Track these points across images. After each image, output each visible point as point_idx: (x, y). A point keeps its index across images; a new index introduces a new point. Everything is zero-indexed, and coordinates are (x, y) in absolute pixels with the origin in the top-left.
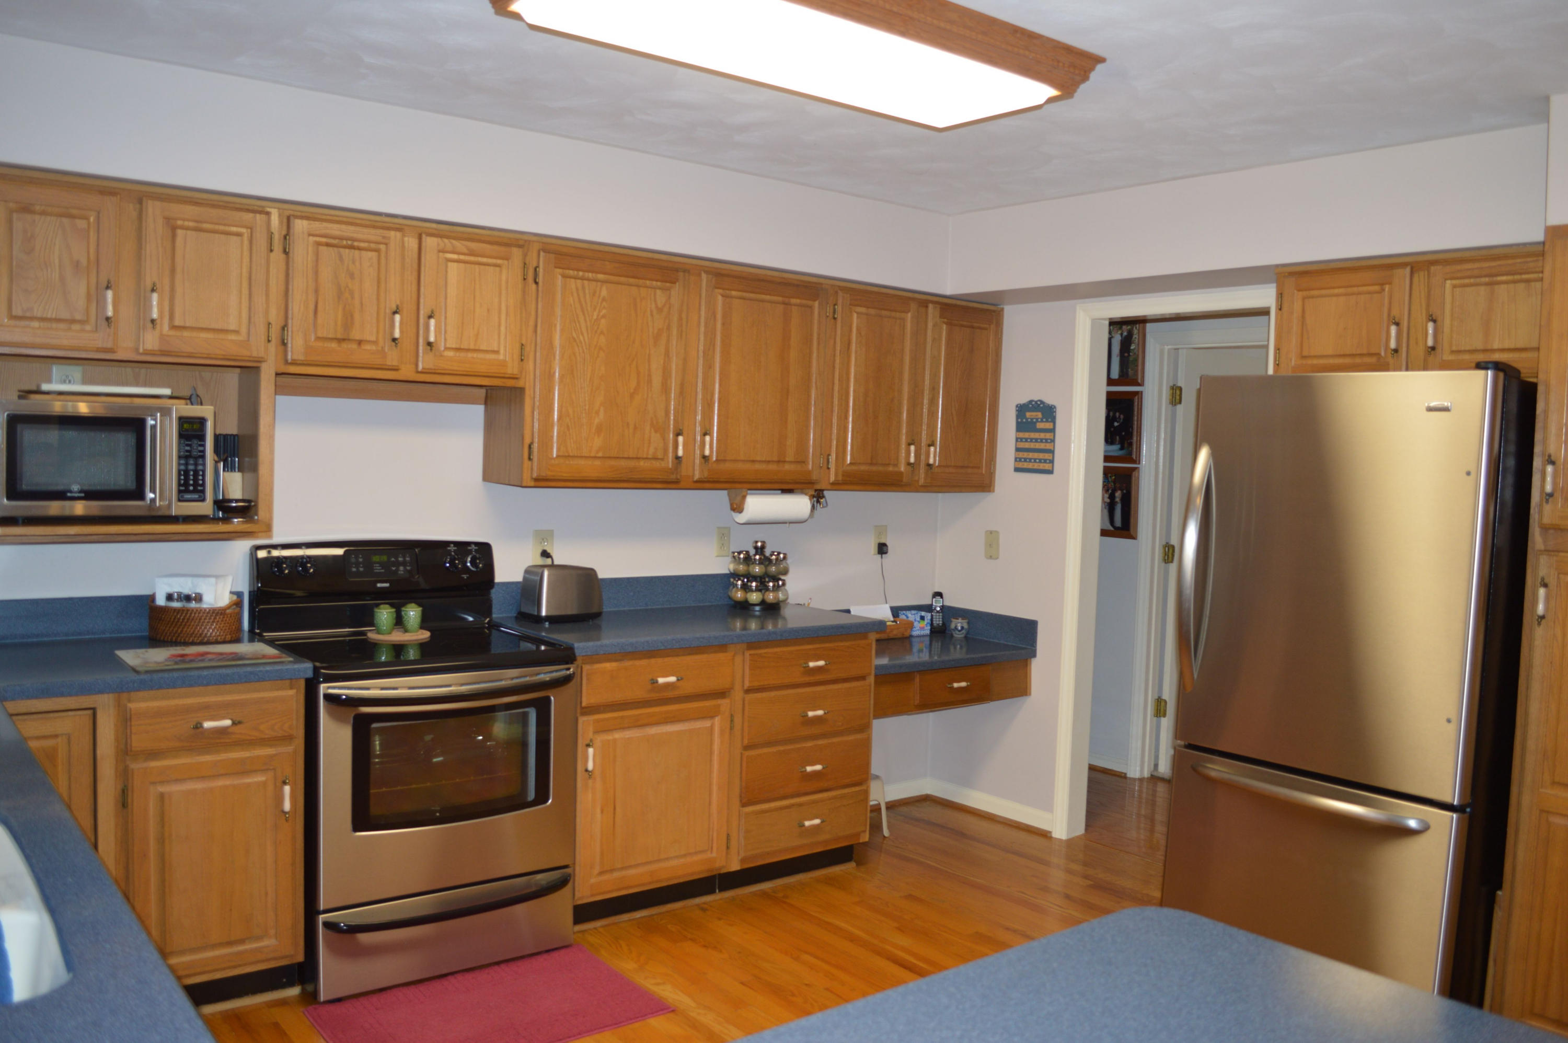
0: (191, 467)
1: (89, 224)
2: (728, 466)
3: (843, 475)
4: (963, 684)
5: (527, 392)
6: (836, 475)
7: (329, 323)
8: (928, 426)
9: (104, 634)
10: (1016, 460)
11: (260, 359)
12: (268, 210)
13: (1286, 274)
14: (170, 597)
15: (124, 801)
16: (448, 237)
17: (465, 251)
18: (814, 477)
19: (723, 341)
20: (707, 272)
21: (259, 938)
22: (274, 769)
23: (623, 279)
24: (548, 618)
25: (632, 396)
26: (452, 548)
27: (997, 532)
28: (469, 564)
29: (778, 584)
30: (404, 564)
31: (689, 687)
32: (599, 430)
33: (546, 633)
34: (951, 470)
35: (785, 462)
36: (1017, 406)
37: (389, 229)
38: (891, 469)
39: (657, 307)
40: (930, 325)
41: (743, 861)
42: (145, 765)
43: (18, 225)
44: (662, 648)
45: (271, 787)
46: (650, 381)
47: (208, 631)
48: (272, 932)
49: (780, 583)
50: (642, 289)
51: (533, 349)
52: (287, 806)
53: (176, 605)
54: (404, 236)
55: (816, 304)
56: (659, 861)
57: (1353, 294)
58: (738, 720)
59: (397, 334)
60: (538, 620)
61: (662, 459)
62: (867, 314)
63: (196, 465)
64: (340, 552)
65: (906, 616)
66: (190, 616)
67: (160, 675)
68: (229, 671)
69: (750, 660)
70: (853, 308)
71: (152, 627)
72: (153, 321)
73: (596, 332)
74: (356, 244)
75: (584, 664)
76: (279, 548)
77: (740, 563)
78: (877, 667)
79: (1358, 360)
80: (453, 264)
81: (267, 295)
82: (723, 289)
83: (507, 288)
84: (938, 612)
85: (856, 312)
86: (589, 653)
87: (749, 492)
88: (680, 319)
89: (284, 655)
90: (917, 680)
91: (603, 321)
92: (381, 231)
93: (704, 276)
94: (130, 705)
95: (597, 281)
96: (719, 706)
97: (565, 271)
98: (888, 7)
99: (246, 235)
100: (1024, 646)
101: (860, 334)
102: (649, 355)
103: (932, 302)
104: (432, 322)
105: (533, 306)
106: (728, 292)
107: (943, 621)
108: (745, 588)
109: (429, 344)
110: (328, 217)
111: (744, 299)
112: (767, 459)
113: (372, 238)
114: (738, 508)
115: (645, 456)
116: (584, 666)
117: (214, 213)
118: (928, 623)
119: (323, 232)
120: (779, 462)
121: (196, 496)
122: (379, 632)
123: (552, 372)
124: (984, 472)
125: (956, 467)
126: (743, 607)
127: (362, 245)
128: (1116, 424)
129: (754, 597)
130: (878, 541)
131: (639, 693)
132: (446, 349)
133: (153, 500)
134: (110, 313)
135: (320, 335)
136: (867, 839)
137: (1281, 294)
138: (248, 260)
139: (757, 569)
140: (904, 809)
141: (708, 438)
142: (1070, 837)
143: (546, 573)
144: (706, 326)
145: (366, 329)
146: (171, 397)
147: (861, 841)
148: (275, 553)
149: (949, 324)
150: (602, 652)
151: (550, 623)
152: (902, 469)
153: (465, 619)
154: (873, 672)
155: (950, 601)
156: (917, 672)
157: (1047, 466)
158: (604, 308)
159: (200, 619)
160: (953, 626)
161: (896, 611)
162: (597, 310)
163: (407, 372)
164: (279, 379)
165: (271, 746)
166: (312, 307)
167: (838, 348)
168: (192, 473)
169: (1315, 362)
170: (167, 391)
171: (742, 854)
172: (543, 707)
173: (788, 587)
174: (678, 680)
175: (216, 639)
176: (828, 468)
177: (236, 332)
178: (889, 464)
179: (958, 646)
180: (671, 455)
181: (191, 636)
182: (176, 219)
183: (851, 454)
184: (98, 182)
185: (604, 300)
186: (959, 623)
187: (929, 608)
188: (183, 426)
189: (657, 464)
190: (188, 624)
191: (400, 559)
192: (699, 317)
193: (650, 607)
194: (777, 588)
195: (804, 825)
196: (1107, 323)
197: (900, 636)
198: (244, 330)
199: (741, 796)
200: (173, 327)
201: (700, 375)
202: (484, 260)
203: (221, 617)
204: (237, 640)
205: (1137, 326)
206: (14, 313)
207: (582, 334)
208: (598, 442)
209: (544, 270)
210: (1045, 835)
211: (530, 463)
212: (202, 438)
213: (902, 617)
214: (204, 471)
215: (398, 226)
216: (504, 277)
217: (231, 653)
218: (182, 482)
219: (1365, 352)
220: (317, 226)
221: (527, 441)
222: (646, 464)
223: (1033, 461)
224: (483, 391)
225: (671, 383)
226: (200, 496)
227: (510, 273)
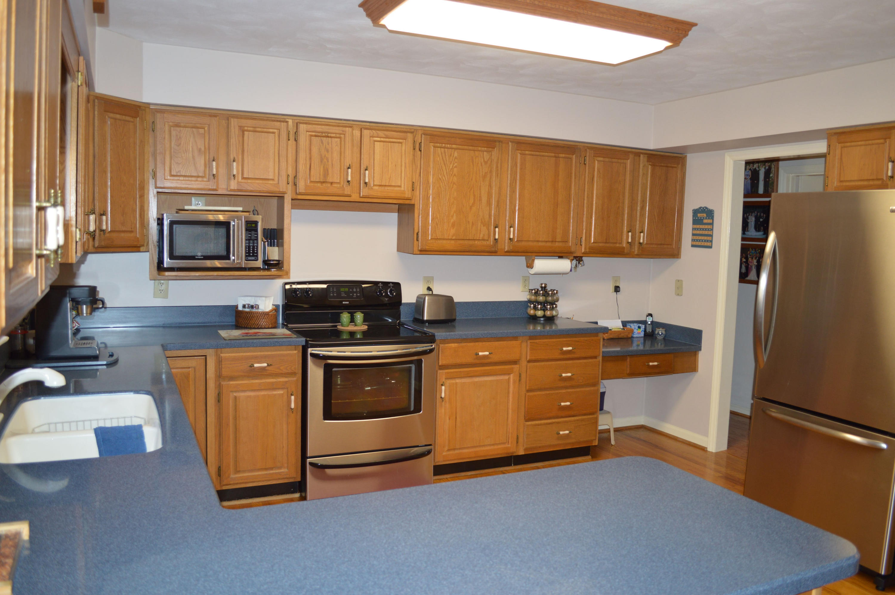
0: (251, 245)
1: (205, 130)
2: (523, 244)
3: (589, 249)
4: (656, 363)
5: (416, 206)
6: (585, 248)
7: (317, 175)
8: (640, 221)
9: (216, 323)
10: (692, 241)
11: (284, 193)
12: (287, 120)
13: (833, 134)
14: (244, 306)
15: (219, 399)
16: (375, 130)
17: (384, 136)
18: (573, 249)
19: (520, 177)
20: (512, 142)
21: (280, 468)
22: (287, 388)
23: (466, 147)
24: (428, 321)
25: (471, 208)
26: (380, 285)
27: (682, 280)
28: (389, 293)
29: (553, 307)
30: (356, 292)
31: (495, 358)
32: (453, 225)
33: (426, 329)
34: (654, 246)
35: (556, 241)
36: (693, 210)
37: (346, 127)
38: (618, 245)
39: (484, 161)
40: (641, 166)
41: (526, 450)
42: (228, 383)
43: (174, 133)
44: (482, 337)
45: (285, 397)
46: (480, 200)
47: (261, 323)
48: (286, 465)
49: (554, 306)
50: (476, 152)
51: (419, 184)
52: (293, 406)
53: (247, 310)
54: (353, 130)
55: (574, 156)
56: (480, 446)
57: (869, 145)
58: (523, 376)
59: (349, 179)
60: (422, 322)
61: (488, 240)
62: (603, 161)
63: (253, 243)
64: (325, 286)
65: (630, 326)
66: (253, 315)
67: (235, 341)
68: (266, 340)
69: (530, 345)
70: (595, 158)
71: (237, 321)
72: (234, 175)
73: (452, 175)
74: (329, 135)
75: (440, 344)
76: (296, 284)
77: (532, 295)
78: (603, 352)
79: (871, 183)
80: (377, 142)
81: (287, 161)
82: (521, 150)
83: (405, 154)
84: (649, 324)
85: (597, 160)
86: (443, 338)
87: (536, 257)
88: (497, 167)
89: (293, 334)
90: (628, 360)
91: (455, 169)
92: (342, 128)
93: (510, 143)
94: (222, 355)
95: (452, 148)
96: (513, 368)
97: (435, 144)
98: (565, 8)
99: (277, 133)
100: (695, 344)
101: (600, 172)
102: (480, 186)
103: (642, 153)
104: (367, 172)
105: (419, 162)
106: (523, 152)
107: (652, 330)
108: (535, 308)
109: (366, 183)
110: (316, 122)
111: (533, 155)
112: (546, 240)
113: (337, 132)
114: (530, 266)
115: (478, 239)
116: (440, 345)
117: (262, 123)
118: (642, 330)
119: (313, 130)
120: (552, 241)
121: (253, 258)
122: (342, 325)
123: (429, 196)
124: (674, 247)
125: (656, 244)
126: (534, 319)
127: (332, 135)
128: (761, 220)
129: (540, 313)
130: (615, 285)
131: (470, 359)
132: (374, 185)
133: (234, 260)
134: (215, 172)
135: (312, 180)
136: (597, 444)
137: (829, 145)
138: (278, 145)
139: (541, 299)
140: (628, 432)
141: (512, 229)
142: (717, 451)
143: (427, 298)
144: (511, 171)
145: (335, 176)
146: (242, 212)
147: (593, 445)
148: (294, 286)
149: (653, 165)
150: (449, 338)
151: (428, 324)
152: (624, 245)
153: (388, 320)
154: (601, 355)
155: (656, 319)
156: (628, 355)
157: (709, 244)
158: (456, 162)
159: (257, 317)
160: (656, 332)
161: (624, 324)
162: (452, 164)
163: (355, 197)
164: (293, 201)
165: (286, 377)
166: (308, 167)
167: (587, 180)
168: (252, 247)
169: (847, 184)
170: (241, 209)
171: (525, 447)
172: (419, 363)
173: (558, 308)
174: (490, 354)
175: (265, 327)
176: (581, 245)
177: (273, 180)
178: (616, 243)
179: (660, 344)
180: (492, 238)
181: (253, 325)
182: (244, 127)
183: (594, 237)
184: (208, 111)
185: (456, 158)
186: (660, 330)
187: (644, 322)
188: (247, 225)
189: (485, 243)
190: (252, 319)
191: (355, 290)
192: (508, 165)
193: (484, 318)
194: (552, 309)
195: (560, 434)
196: (744, 163)
197: (625, 337)
198: (276, 179)
199: (525, 416)
200: (243, 178)
201: (508, 196)
202: (394, 140)
203: (267, 316)
204: (275, 327)
205: (774, 163)
206: (172, 174)
207: (445, 177)
208: (453, 231)
209: (424, 144)
210: (703, 449)
211: (417, 242)
212: (256, 230)
213: (628, 327)
214: (257, 246)
215: (350, 125)
216: (403, 148)
217: (269, 333)
218: (247, 251)
219: (875, 178)
220: (310, 127)
221: (416, 231)
222: (479, 243)
223: (701, 241)
224: (397, 206)
225: (492, 200)
226: (255, 258)
227: (407, 146)
